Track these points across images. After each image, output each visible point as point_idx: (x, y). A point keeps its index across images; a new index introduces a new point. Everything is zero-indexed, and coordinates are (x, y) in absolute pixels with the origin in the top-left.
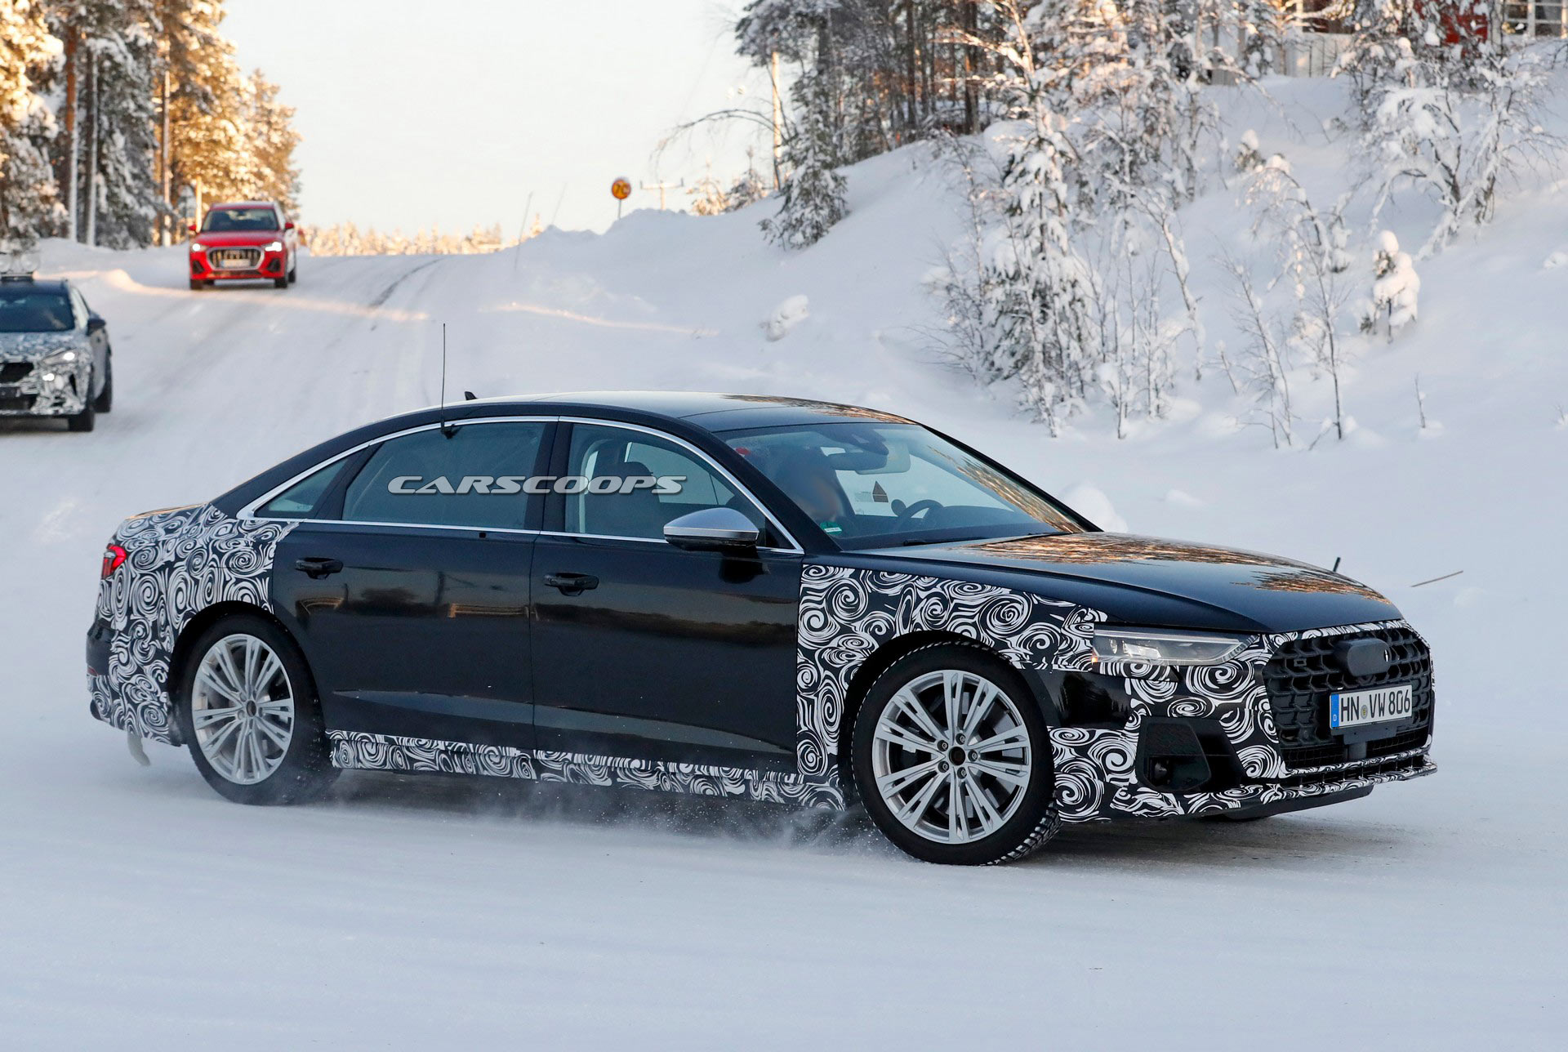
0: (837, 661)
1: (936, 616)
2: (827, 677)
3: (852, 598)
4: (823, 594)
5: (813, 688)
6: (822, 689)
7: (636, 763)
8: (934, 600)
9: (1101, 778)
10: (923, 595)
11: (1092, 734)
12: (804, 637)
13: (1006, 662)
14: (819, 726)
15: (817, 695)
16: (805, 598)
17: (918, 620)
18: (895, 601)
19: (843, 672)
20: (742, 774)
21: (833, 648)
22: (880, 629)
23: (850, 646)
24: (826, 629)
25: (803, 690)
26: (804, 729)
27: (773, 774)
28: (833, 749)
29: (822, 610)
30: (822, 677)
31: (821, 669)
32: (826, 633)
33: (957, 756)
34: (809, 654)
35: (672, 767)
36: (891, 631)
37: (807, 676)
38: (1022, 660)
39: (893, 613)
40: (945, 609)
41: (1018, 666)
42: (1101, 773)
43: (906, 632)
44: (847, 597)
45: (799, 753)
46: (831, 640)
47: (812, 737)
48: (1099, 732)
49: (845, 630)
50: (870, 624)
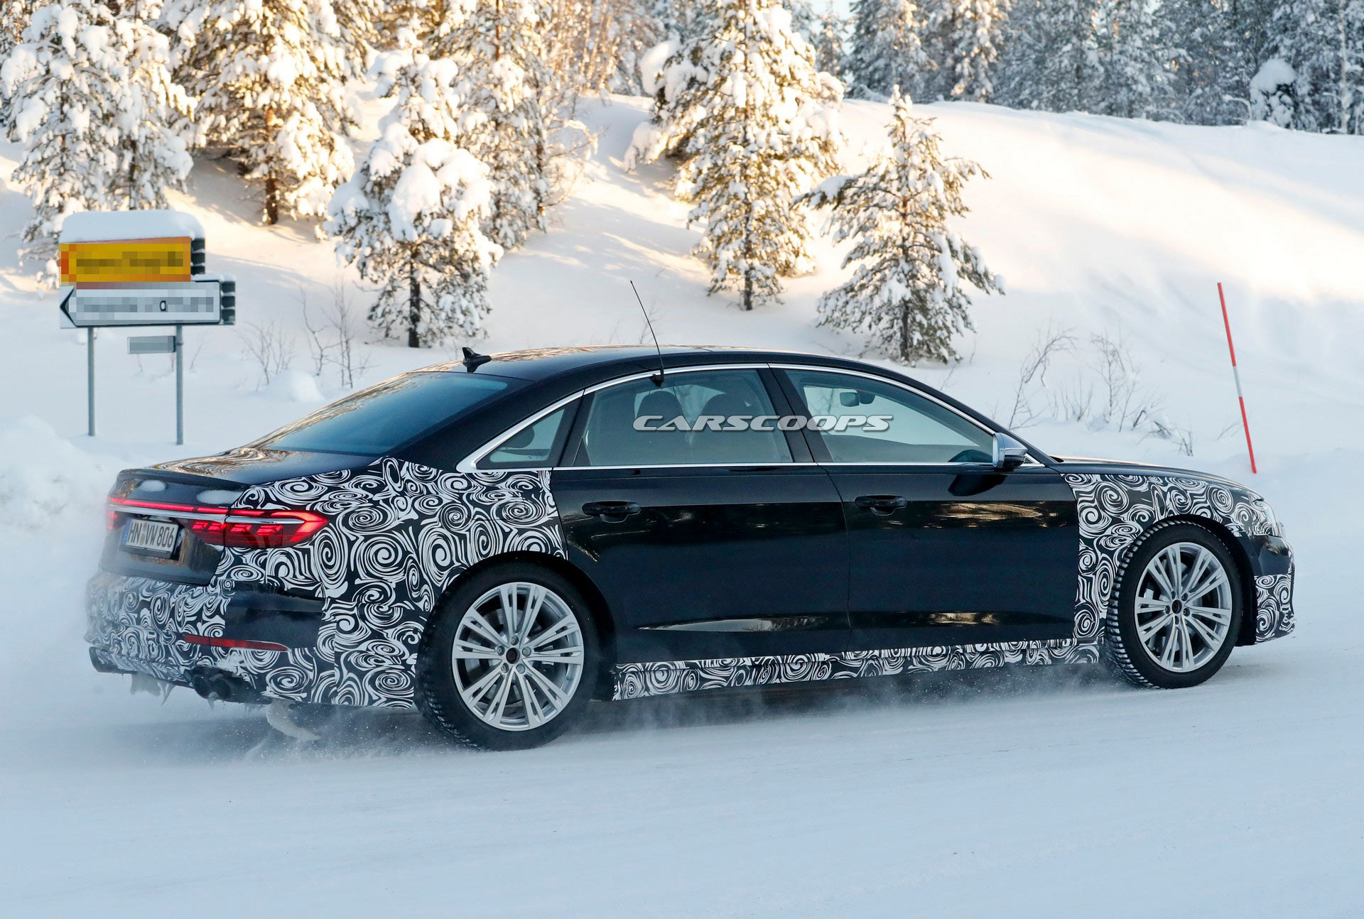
0: (1112, 545)
1: (1183, 504)
2: (1104, 559)
3: (1115, 497)
4: (1093, 495)
5: (1092, 569)
6: (1099, 569)
7: (937, 650)
8: (1174, 492)
9: (1279, 609)
10: (1165, 489)
11: (1275, 578)
12: (1084, 530)
13: (1228, 533)
14: (1096, 597)
15: (1095, 574)
16: (1080, 499)
17: (1171, 508)
18: (1148, 495)
19: (1116, 554)
20: (1028, 645)
21: (1108, 536)
22: (1144, 518)
23: (1121, 533)
24: (1101, 522)
25: (1083, 571)
26: (1083, 601)
27: (1052, 641)
28: (1103, 615)
29: (1095, 507)
30: (1100, 559)
31: (1099, 553)
32: (1101, 525)
33: (1176, 607)
34: (1089, 542)
35: (969, 648)
36: (1152, 518)
37: (1087, 560)
38: (1240, 530)
39: (1151, 505)
40: (1186, 498)
41: (1237, 534)
42: (1278, 604)
43: (1163, 517)
44: (1111, 495)
45: (1077, 622)
46: (1105, 529)
47: (1090, 608)
48: (1279, 576)
49: (1116, 521)
50: (1135, 515)
